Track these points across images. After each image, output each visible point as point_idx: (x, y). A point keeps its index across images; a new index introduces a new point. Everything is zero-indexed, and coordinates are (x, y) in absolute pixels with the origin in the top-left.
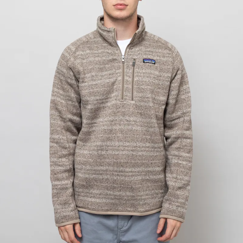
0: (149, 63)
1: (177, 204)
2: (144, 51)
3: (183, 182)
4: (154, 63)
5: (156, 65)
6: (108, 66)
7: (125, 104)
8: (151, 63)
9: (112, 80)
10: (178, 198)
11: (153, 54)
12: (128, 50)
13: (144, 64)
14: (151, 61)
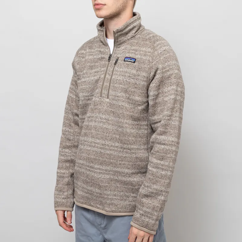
0: (128, 61)
1: (141, 212)
2: (128, 49)
3: (150, 190)
4: (133, 61)
5: (135, 64)
6: (97, 64)
7: (102, 101)
8: (130, 61)
9: (96, 78)
10: (143, 206)
11: (137, 53)
12: (115, 48)
13: (124, 62)
14: (131, 60)
